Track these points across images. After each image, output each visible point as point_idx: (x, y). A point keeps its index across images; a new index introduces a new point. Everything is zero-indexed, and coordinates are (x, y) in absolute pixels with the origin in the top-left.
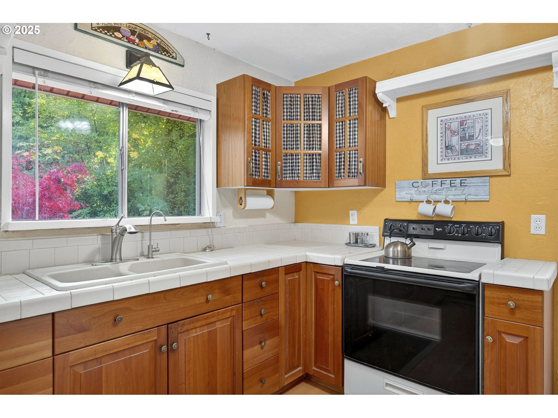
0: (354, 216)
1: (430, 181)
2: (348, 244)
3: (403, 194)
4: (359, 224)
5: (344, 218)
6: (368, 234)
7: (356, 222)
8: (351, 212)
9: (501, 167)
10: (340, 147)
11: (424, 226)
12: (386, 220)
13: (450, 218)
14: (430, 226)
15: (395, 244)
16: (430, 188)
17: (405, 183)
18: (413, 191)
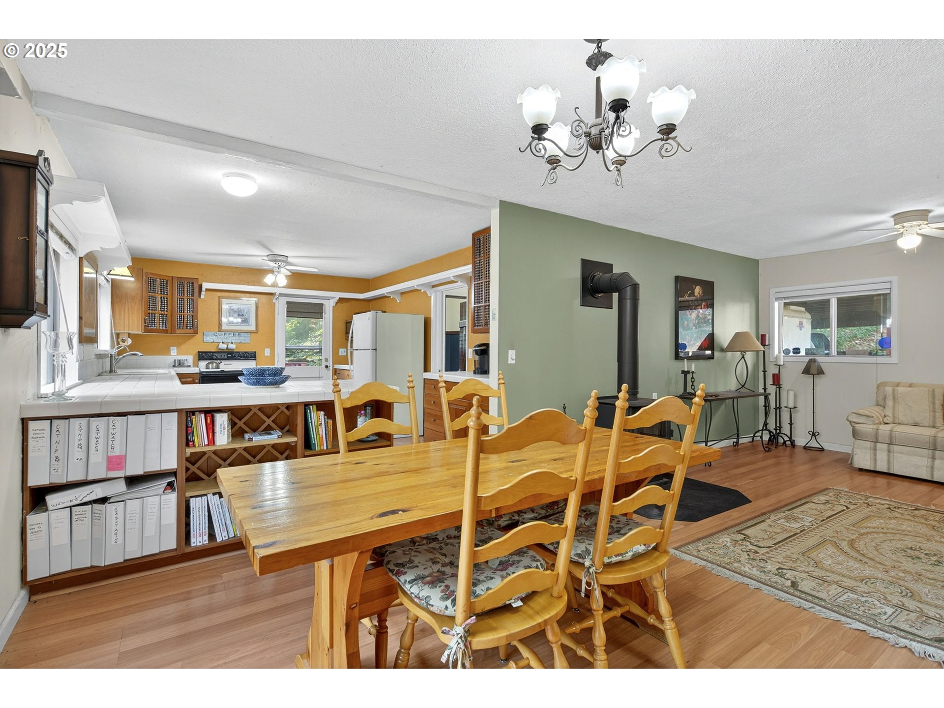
0: (174, 351)
1: (223, 333)
2: (174, 366)
3: (208, 338)
4: (177, 355)
5: (167, 352)
6: (187, 360)
7: (175, 354)
8: (172, 348)
9: (255, 329)
10: (180, 312)
11: (222, 354)
12: (199, 352)
13: (233, 350)
14: (224, 354)
15: (212, 363)
16: (223, 336)
17: (210, 333)
18: (214, 337)
